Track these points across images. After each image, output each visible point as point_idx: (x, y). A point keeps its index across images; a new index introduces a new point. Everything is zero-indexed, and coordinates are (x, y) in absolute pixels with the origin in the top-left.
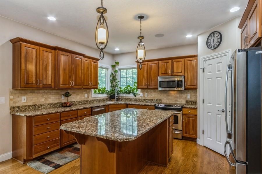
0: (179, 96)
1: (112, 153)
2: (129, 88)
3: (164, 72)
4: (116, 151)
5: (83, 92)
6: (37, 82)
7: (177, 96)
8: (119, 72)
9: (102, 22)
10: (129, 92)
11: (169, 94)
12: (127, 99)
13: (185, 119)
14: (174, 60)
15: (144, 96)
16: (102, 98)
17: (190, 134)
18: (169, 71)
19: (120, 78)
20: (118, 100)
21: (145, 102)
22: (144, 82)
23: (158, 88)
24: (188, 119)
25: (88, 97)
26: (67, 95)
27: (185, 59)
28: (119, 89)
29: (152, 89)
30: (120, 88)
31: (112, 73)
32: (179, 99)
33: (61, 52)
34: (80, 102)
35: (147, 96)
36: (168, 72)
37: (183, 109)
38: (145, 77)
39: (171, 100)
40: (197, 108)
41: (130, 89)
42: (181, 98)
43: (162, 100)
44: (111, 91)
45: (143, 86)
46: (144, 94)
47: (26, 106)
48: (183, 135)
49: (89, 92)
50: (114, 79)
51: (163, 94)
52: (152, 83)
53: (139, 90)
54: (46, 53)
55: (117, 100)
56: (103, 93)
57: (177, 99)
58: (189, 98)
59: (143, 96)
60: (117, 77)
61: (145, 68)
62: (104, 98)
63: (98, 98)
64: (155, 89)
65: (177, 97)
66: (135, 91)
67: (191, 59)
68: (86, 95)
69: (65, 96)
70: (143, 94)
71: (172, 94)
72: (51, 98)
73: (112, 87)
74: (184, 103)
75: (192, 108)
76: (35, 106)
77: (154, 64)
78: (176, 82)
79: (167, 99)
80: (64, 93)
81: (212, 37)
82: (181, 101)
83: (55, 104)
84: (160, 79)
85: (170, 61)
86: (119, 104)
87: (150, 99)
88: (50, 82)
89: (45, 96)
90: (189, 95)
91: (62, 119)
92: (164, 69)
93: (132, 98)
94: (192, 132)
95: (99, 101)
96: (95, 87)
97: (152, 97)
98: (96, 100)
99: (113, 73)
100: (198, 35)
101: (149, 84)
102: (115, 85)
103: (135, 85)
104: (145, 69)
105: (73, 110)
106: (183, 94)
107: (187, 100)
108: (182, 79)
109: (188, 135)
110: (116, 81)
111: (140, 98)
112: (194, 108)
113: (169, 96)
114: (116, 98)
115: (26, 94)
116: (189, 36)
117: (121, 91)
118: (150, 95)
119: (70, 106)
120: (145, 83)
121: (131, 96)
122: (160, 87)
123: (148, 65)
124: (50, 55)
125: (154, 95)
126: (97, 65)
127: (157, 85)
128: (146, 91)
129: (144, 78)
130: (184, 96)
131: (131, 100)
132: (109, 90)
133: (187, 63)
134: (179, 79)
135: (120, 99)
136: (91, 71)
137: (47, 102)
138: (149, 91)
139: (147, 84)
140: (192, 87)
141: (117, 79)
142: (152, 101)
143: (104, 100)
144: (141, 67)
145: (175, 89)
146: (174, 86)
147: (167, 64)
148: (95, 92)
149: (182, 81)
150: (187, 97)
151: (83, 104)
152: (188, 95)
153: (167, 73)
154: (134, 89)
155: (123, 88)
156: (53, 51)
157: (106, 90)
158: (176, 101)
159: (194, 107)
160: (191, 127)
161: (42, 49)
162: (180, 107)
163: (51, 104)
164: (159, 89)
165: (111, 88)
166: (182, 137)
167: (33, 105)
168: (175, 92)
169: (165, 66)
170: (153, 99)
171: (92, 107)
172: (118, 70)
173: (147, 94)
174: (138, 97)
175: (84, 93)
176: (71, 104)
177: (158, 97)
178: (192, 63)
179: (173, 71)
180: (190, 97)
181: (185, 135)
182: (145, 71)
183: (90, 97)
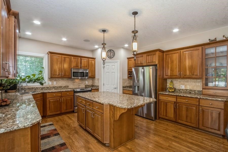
0: (81, 82)
3: (75, 66)
7: (80, 82)
18: (79, 65)
21: (54, 89)
22: (58, 72)
23: (71, 77)
27: (89, 59)
32: (81, 85)
37: (92, 90)
39: (76, 85)
43: (69, 86)
45: (56, 75)
51: (70, 82)
52: (66, 73)
57: (80, 85)
59: (52, 84)
65: (80, 84)
70: (52, 82)
71: (77, 81)
74: (84, 86)
77: (67, 58)
78: (85, 73)
79: (73, 85)
81: (109, 52)
85: (79, 58)
87: (58, 86)
90: (87, 81)
92: (75, 63)
93: (37, 87)
97: (60, 84)
104: (59, 61)
107: (86, 85)
111: (48, 86)
113: (74, 83)
114: (20, 89)
118: (58, 83)
125: (62, 83)
127: (70, 75)
128: (54, 79)
130: (84, 82)
131: (36, 89)
133: (90, 62)
134: (86, 71)
138: (57, 79)
140: (92, 77)
142: (61, 88)
146: (83, 76)
153: (77, 66)
169: (76, 61)
170: (62, 86)
173: (55, 82)
174: (45, 85)
177: (66, 84)
182: (59, 63)
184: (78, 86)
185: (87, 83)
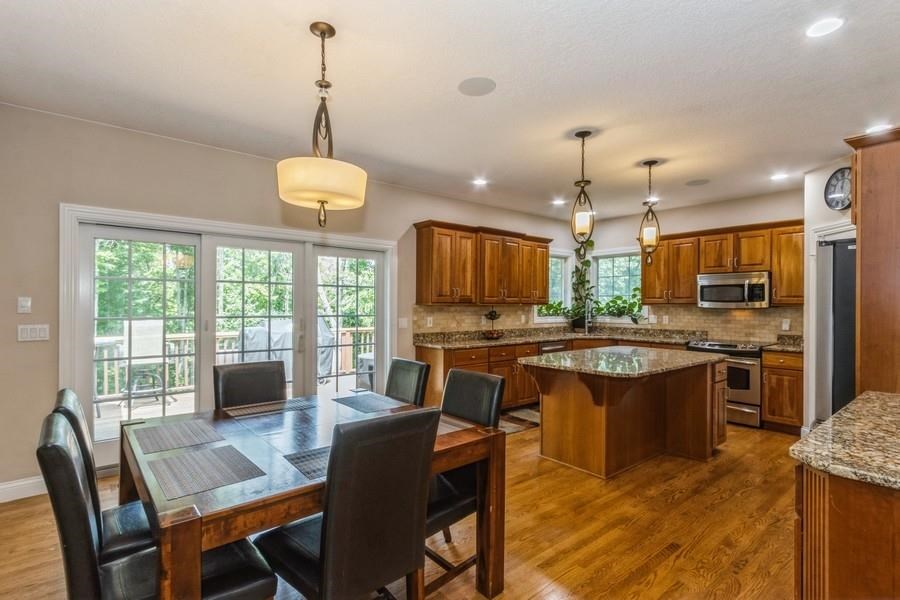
0: (757, 323)
1: (598, 408)
2: (619, 302)
3: (713, 264)
4: (605, 403)
5: (516, 311)
6: (452, 292)
7: (752, 322)
8: (593, 265)
9: (583, 201)
10: (620, 313)
11: (729, 318)
12: (613, 329)
13: (770, 379)
14: (741, 234)
15: (660, 322)
16: (554, 325)
17: (781, 415)
18: (728, 261)
19: (595, 278)
20: (591, 330)
21: (661, 335)
22: (658, 289)
23: (696, 304)
24: (778, 379)
25: (527, 322)
26: (492, 316)
27: (775, 230)
28: (594, 305)
29: (681, 305)
30: (596, 302)
31: (576, 267)
32: (757, 331)
33: (487, 236)
34: (511, 331)
35: (666, 321)
36: (724, 263)
37: (764, 355)
38: (662, 277)
39: (736, 333)
40: (801, 353)
41: (622, 305)
42: (763, 329)
43: (710, 333)
44: (573, 310)
45: (656, 298)
46: (660, 318)
47: (432, 334)
48: (763, 418)
49: (529, 311)
50: (581, 281)
51: (711, 318)
52: (682, 290)
53: (645, 308)
54: (464, 241)
55: (589, 332)
56: (556, 314)
57: (752, 331)
58: (788, 329)
59: (658, 322)
60: (590, 276)
61: (662, 254)
62: (559, 325)
63: (546, 326)
64: (690, 305)
65: (754, 327)
66: (636, 309)
67: (791, 228)
68: (523, 318)
69: (491, 318)
70: (658, 318)
71: (738, 318)
72: (467, 321)
73: (576, 300)
74: (774, 339)
75: (788, 352)
76: (444, 334)
77: (687, 245)
78: (746, 289)
79: (722, 331)
80: (487, 313)
81: (838, 180)
82: (765, 336)
83: (472, 333)
84: (702, 281)
85: (731, 236)
86: (594, 339)
87: (675, 329)
88: (469, 293)
89: (458, 318)
90: (789, 321)
91: (492, 359)
92: (713, 256)
93: (626, 326)
94: (788, 411)
95: (548, 331)
96: (543, 300)
97: (681, 324)
98: (542, 330)
99: (580, 266)
100: (806, 173)
101: (673, 293)
102: (584, 294)
103: (634, 296)
104: (662, 258)
105: (507, 345)
106: (768, 319)
107: (783, 333)
108: (764, 280)
109: (776, 419)
110: (587, 286)
111: (649, 327)
112: (792, 352)
113: (729, 322)
114: (587, 325)
115: (432, 312)
116: (779, 177)
117: (599, 310)
118: (675, 320)
119: (497, 339)
120: (662, 291)
121: (626, 321)
122: (702, 300)
123: (671, 249)
124: (469, 242)
125: (686, 320)
126: (547, 252)
127: (693, 295)
128: (664, 310)
129: (659, 278)
130: (773, 323)
131: (624, 331)
132: (570, 307)
133: (779, 240)
134: (755, 281)
135: (596, 327)
136: (535, 267)
137: (461, 330)
138: (672, 309)
139: (667, 294)
140: (793, 300)
141: (588, 281)
142: (681, 336)
143: (558, 330)
144: (649, 261)
145: (743, 305)
146: (740, 298)
147: (721, 244)
148: (540, 311)
149: (763, 285)
150: (781, 326)
151: (517, 336)
152: (785, 320)
153: (721, 266)
154: (632, 305)
155: (604, 302)
156: (474, 235)
157: (563, 306)
158: (748, 335)
159: (794, 349)
160: (786, 400)
161: (459, 233)
162: (757, 349)
163: (466, 333)
164: (700, 305)
165: (574, 302)
166: (762, 422)
167: (441, 333)
168: (747, 313)
169: (715, 250)
170: (684, 331)
171: (539, 343)
172: (591, 259)
173: (667, 317)
174: (642, 324)
175: (520, 312)
176: (500, 335)
177: (698, 325)
178: (794, 240)
179: (738, 262)
180: (790, 326)
181: (769, 417)
182: (662, 263)
183: (530, 323)
184: (743, 334)
185: (786, 326)
